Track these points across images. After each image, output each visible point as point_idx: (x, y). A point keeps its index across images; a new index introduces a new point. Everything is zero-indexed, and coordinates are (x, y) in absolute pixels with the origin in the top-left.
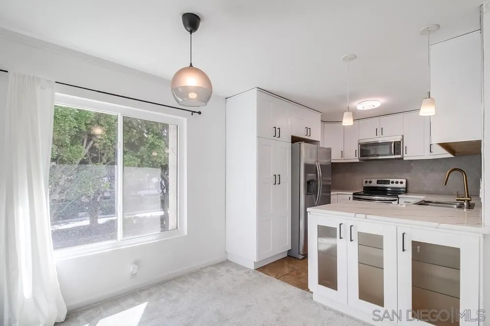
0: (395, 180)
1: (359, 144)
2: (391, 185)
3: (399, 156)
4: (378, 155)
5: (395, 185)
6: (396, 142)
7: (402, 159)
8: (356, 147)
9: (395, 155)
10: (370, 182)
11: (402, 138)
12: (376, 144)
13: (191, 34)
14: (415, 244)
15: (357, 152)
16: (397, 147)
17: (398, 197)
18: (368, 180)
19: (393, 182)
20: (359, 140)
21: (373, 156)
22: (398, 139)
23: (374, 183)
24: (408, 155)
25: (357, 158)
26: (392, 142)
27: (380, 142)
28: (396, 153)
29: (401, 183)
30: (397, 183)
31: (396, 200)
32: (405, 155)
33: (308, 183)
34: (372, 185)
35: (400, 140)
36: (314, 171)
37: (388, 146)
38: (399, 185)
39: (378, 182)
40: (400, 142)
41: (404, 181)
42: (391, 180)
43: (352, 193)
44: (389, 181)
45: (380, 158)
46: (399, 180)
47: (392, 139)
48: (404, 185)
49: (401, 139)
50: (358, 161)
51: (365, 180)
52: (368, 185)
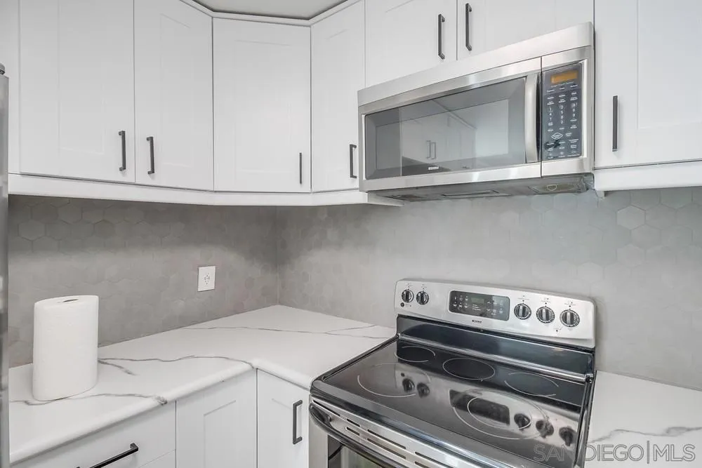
0: (535, 302)
2: (515, 325)
6: (552, 71)
8: (351, 130)
9: (541, 158)
10: (423, 299)
11: (587, 42)
15: (356, 152)
16: (559, 104)
18: (416, 289)
23: (440, 308)
25: (356, 184)
29: (571, 318)
30: (546, 314)
34: (427, 312)
35: (575, 59)
37: (510, 107)
38: (557, 331)
39: (457, 301)
41: (584, 310)
44: (507, 300)
45: (476, 177)
46: (558, 305)
51: (403, 286)
52: (414, 309)
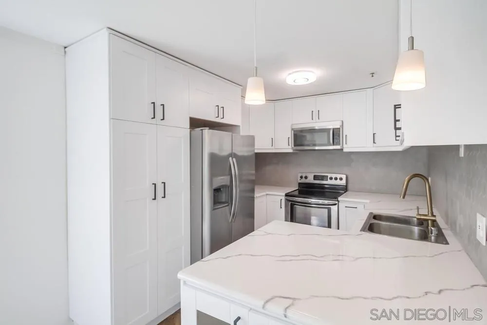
0: (334, 176)
1: (292, 129)
2: (329, 182)
3: (338, 147)
4: (315, 145)
5: (333, 182)
6: (336, 128)
7: (342, 149)
8: (289, 134)
9: (334, 144)
10: (306, 178)
11: (341, 124)
12: (312, 131)
15: (290, 139)
16: (336, 135)
17: (338, 201)
18: (304, 176)
19: (331, 179)
20: (292, 125)
21: (308, 145)
22: (338, 125)
23: (311, 180)
24: (349, 145)
25: (290, 147)
26: (330, 129)
27: (317, 128)
28: (335, 143)
29: (341, 179)
30: (336, 179)
31: (335, 204)
32: (345, 146)
33: (217, 191)
34: (307, 181)
35: (339, 127)
36: (227, 172)
37: (326, 134)
38: (338, 182)
39: (315, 177)
40: (339, 128)
41: (344, 177)
42: (329, 175)
43: (284, 194)
44: (327, 176)
45: (317, 148)
46: (339, 176)
47: (331, 126)
48: (343, 182)
49: (341, 126)
50: (291, 151)
51: (300, 175)
52: (303, 181)
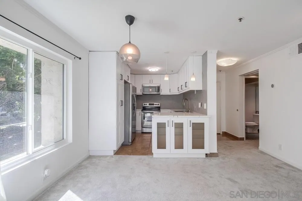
4: (151, 92)
6: (158, 87)
7: (160, 94)
8: (141, 88)
9: (157, 92)
12: (150, 87)
13: (130, 26)
14: (193, 123)
15: (142, 90)
17: (160, 111)
19: (155, 105)
20: (142, 85)
21: (149, 92)
22: (158, 85)
23: (148, 105)
24: (162, 92)
30: (157, 105)
32: (161, 92)
37: (155, 88)
39: (150, 104)
41: (159, 104)
42: (155, 103)
43: (141, 110)
48: (160, 105)
49: (160, 86)
50: (142, 94)
